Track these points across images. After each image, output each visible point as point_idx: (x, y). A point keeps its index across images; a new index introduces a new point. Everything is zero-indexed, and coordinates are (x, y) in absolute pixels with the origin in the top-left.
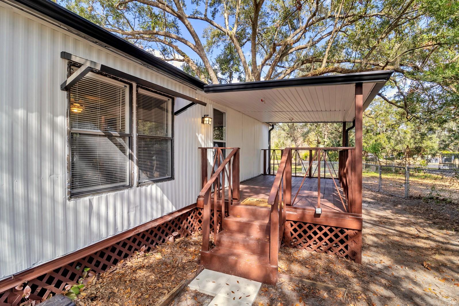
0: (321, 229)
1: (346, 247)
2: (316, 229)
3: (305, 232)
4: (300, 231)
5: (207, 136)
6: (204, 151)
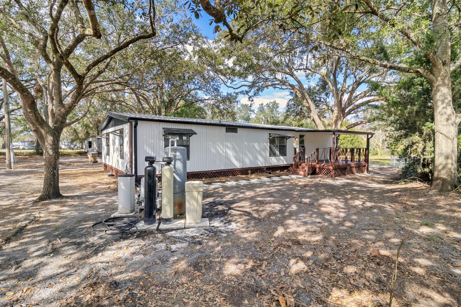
0: (325, 170)
1: (330, 174)
2: (323, 170)
3: (321, 171)
5: (297, 144)
6: (295, 149)
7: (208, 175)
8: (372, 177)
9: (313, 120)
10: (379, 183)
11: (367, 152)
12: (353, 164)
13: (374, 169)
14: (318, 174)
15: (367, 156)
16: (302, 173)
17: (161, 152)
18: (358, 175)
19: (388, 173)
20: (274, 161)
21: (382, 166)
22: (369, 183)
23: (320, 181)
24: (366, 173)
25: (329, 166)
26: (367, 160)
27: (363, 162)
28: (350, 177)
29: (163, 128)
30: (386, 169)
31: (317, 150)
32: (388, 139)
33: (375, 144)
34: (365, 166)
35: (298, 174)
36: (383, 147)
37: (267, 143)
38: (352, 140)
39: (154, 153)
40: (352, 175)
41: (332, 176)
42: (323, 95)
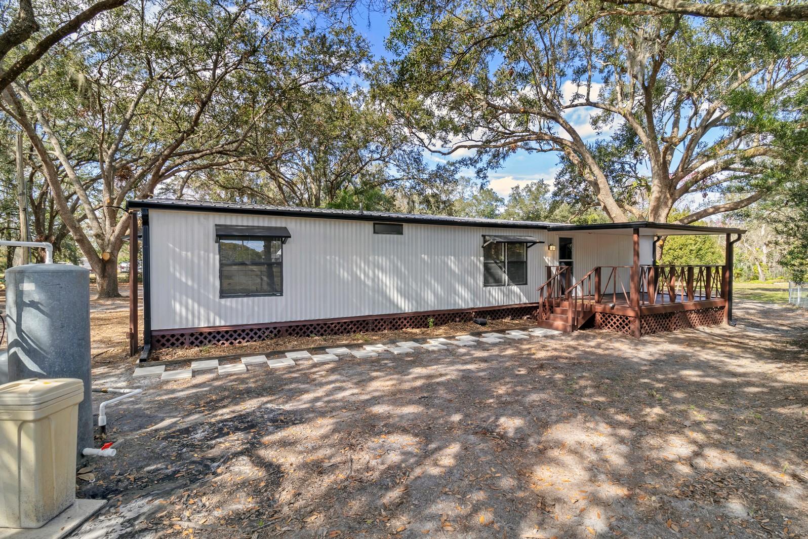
0: (615, 317)
1: (629, 328)
2: (612, 317)
3: (606, 319)
4: (604, 319)
5: (553, 257)
6: (549, 268)
7: (329, 327)
8: (742, 337)
9: (605, 209)
10: (759, 355)
11: (727, 275)
12: (690, 305)
13: (748, 313)
14: (600, 327)
15: (727, 284)
16: (559, 323)
17: (211, 279)
18: (704, 330)
19: (784, 324)
20: (496, 297)
21: (767, 306)
22: (731, 356)
23: (598, 346)
24: (725, 324)
25: (625, 308)
26: (727, 294)
27: (717, 300)
28: (682, 336)
29: (216, 225)
30: (778, 314)
31: (598, 271)
32: (780, 239)
33: (751, 258)
34: (723, 308)
35: (550, 326)
36: (770, 264)
37: (477, 256)
38: (700, 249)
39: (193, 280)
40: (689, 330)
41: (633, 334)
42: (629, 158)
